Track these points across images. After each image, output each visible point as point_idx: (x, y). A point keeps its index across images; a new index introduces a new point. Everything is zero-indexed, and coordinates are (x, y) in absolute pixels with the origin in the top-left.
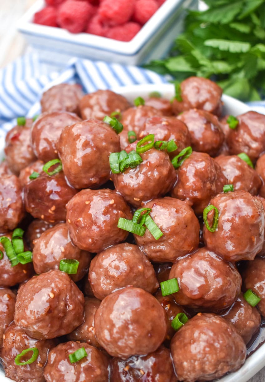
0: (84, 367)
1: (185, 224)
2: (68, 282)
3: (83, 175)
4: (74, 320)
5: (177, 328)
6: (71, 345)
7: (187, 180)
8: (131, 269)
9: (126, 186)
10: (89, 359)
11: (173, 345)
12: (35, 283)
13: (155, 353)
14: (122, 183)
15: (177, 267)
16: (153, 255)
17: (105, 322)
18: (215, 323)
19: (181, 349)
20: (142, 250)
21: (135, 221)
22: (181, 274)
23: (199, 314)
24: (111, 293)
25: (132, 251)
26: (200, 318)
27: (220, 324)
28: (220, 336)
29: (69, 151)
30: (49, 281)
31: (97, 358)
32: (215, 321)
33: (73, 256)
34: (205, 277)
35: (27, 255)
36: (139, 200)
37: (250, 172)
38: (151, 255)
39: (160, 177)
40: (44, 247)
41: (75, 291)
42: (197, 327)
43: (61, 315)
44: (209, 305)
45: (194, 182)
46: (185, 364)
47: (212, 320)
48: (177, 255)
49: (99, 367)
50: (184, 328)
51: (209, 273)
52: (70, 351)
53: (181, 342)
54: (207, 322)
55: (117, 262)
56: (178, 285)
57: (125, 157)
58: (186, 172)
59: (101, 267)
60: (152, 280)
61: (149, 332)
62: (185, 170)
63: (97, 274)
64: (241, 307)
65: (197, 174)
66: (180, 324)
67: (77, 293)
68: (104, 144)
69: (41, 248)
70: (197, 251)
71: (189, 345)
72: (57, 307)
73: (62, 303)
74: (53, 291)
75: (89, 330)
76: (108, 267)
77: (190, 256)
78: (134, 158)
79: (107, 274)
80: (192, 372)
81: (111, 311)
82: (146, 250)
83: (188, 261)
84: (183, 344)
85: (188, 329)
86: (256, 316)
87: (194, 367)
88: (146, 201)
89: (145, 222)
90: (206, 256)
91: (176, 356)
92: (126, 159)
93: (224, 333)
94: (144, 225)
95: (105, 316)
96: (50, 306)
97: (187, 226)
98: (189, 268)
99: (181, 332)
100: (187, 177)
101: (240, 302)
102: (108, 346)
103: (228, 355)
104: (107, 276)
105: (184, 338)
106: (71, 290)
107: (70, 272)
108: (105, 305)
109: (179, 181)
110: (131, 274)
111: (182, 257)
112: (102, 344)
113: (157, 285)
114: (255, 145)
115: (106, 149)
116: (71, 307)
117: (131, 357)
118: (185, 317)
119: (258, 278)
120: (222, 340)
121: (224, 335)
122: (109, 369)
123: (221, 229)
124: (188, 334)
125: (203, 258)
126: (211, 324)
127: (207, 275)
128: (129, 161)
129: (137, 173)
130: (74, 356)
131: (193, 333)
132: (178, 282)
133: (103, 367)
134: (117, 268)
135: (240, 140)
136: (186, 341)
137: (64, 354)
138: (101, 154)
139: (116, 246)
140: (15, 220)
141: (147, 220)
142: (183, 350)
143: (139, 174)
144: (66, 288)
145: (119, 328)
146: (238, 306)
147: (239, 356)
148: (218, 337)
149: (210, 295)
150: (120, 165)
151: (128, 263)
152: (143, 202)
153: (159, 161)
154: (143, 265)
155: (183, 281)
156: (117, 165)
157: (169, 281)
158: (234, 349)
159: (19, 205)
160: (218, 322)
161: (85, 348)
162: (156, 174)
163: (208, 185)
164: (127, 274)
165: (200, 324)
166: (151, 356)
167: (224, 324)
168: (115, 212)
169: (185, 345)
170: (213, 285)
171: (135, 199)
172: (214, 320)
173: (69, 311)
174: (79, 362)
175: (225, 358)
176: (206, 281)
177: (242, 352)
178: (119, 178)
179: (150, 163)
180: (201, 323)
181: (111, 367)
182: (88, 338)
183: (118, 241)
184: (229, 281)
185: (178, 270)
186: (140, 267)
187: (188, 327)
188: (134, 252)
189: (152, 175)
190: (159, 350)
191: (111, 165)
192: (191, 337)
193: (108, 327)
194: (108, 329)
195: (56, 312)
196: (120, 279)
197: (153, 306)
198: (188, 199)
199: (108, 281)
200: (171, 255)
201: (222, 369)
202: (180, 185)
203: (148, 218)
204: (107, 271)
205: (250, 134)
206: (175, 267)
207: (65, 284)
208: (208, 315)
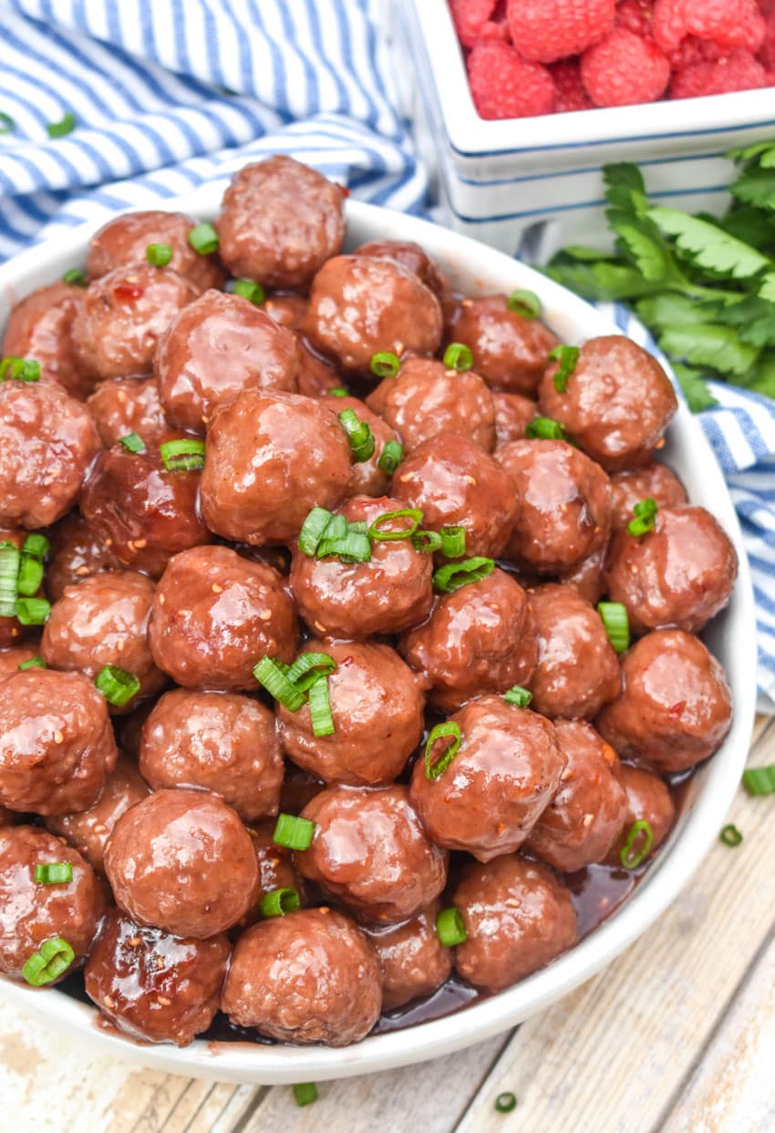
0: (54, 899)
1: (389, 729)
2: (100, 722)
3: (235, 518)
4: (78, 798)
5: (269, 914)
6: (47, 843)
7: (444, 639)
8: (238, 759)
9: (312, 591)
10: (72, 890)
11: (243, 943)
12: (34, 689)
13: (203, 942)
14: (307, 581)
15: (329, 800)
16: (296, 753)
17: (138, 844)
18: (344, 942)
19: (254, 956)
20: (278, 731)
21: (293, 678)
22: (329, 821)
23: (323, 910)
24: (173, 787)
25: (257, 723)
26: (321, 919)
27: (352, 950)
28: (337, 971)
29: (233, 456)
30: (66, 704)
31: (88, 893)
32: (344, 938)
33: (134, 668)
34: (371, 851)
35: (38, 610)
36: (323, 630)
37: (602, 665)
38: (290, 749)
39: (390, 609)
40: (84, 618)
41: (105, 744)
42: (306, 932)
43: (58, 780)
44: (353, 902)
45: (454, 649)
46: (248, 987)
47: (340, 935)
48: (342, 777)
49: (84, 914)
50: (280, 921)
51: (383, 848)
52: (41, 856)
53: (259, 946)
54: (329, 934)
55: (215, 735)
56: (313, 838)
57: (339, 536)
58: (450, 619)
59: (180, 724)
60: (269, 797)
61: (209, 903)
62: (451, 615)
63: (167, 733)
64: (417, 934)
65: (472, 636)
66: (277, 909)
67: (108, 749)
68: (311, 481)
69: (76, 617)
70: (387, 788)
71: (272, 957)
72: (57, 762)
73: (70, 759)
74: (63, 731)
75: (96, 828)
76: (193, 735)
77: (367, 792)
78: (358, 547)
79: (186, 747)
80: (251, 1008)
81: (158, 829)
82: (287, 735)
83: (358, 801)
84: (262, 949)
85: (287, 927)
86: (439, 966)
87: (261, 1001)
88: (336, 638)
89: (312, 686)
90: (397, 810)
91: (237, 965)
92: (338, 539)
93: (349, 969)
94: (306, 693)
95: (144, 833)
96: (46, 757)
97: (389, 736)
98: (351, 815)
99: (271, 925)
100: (446, 631)
101: (422, 926)
102: (121, 890)
103: (333, 1011)
104: (184, 749)
105: (271, 940)
106: (99, 740)
107: (114, 699)
108: (153, 809)
109: (430, 624)
110: (233, 769)
111: (350, 785)
112: (112, 878)
113: (274, 811)
114: (656, 601)
115: (310, 491)
116: (84, 773)
117: (153, 927)
118: (296, 900)
119: (486, 894)
120: (337, 981)
121: (346, 971)
122: (100, 926)
123: (449, 779)
124: (281, 935)
125: (389, 811)
126: (334, 941)
127: (378, 849)
128: (341, 547)
129: (347, 579)
130: (46, 870)
131: (292, 938)
132: (314, 833)
133: (90, 916)
134: (210, 745)
135: (635, 570)
136: (272, 948)
137: (26, 854)
138: (295, 496)
139: (230, 697)
140: (47, 520)
141: (317, 684)
142: (256, 961)
143: (350, 582)
144: (93, 733)
145: (158, 868)
146: (413, 928)
147: (353, 1024)
148: (333, 970)
149: (363, 887)
150: (322, 542)
151: (237, 746)
152: (331, 638)
153: (402, 577)
154: (266, 761)
155: (324, 836)
156: (315, 542)
157: (299, 820)
158: (351, 1006)
159: (69, 491)
160: (349, 943)
161: (74, 864)
162: (384, 601)
163: (483, 665)
164: (226, 768)
165: (314, 931)
166: (191, 943)
167: (359, 954)
168: (262, 638)
169: (265, 954)
170: (378, 875)
171: (316, 623)
172: (344, 935)
173: (76, 778)
174: (51, 886)
175: (325, 1013)
176: (369, 860)
177: (366, 1019)
178: (306, 565)
179: (383, 572)
180: (318, 929)
181: (105, 922)
182: (86, 843)
183: (240, 689)
184: (414, 880)
185: (329, 808)
186: (257, 764)
187: (289, 923)
188: (261, 726)
189: (376, 599)
190: (212, 939)
191: (302, 535)
192: (284, 945)
193: (140, 856)
194: (136, 860)
195: (51, 770)
196: (206, 770)
197: (241, 861)
198: (426, 673)
199: (181, 760)
200: (330, 773)
201: (310, 1030)
202: (426, 635)
203: (322, 682)
204: (187, 741)
205: (661, 571)
206: (325, 799)
207: (94, 725)
208: (340, 920)
